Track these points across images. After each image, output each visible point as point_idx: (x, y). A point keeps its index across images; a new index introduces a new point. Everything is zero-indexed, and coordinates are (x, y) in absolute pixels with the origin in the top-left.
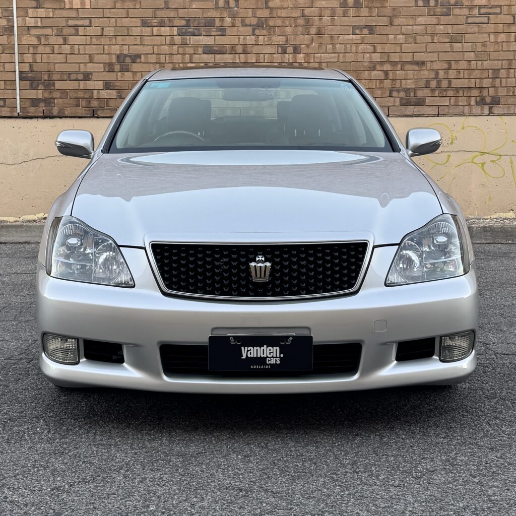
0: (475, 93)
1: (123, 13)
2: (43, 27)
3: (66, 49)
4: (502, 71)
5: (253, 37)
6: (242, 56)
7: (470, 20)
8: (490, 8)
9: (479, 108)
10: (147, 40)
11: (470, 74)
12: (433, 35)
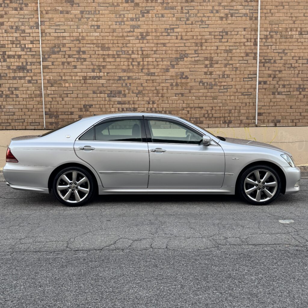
0: (222, 119)
1: (86, 88)
2: (54, 94)
3: (63, 102)
4: (232, 110)
5: (137, 98)
6: (133, 105)
7: (220, 91)
8: (228, 86)
9: (224, 125)
10: (95, 99)
11: (220, 112)
12: (206, 96)
